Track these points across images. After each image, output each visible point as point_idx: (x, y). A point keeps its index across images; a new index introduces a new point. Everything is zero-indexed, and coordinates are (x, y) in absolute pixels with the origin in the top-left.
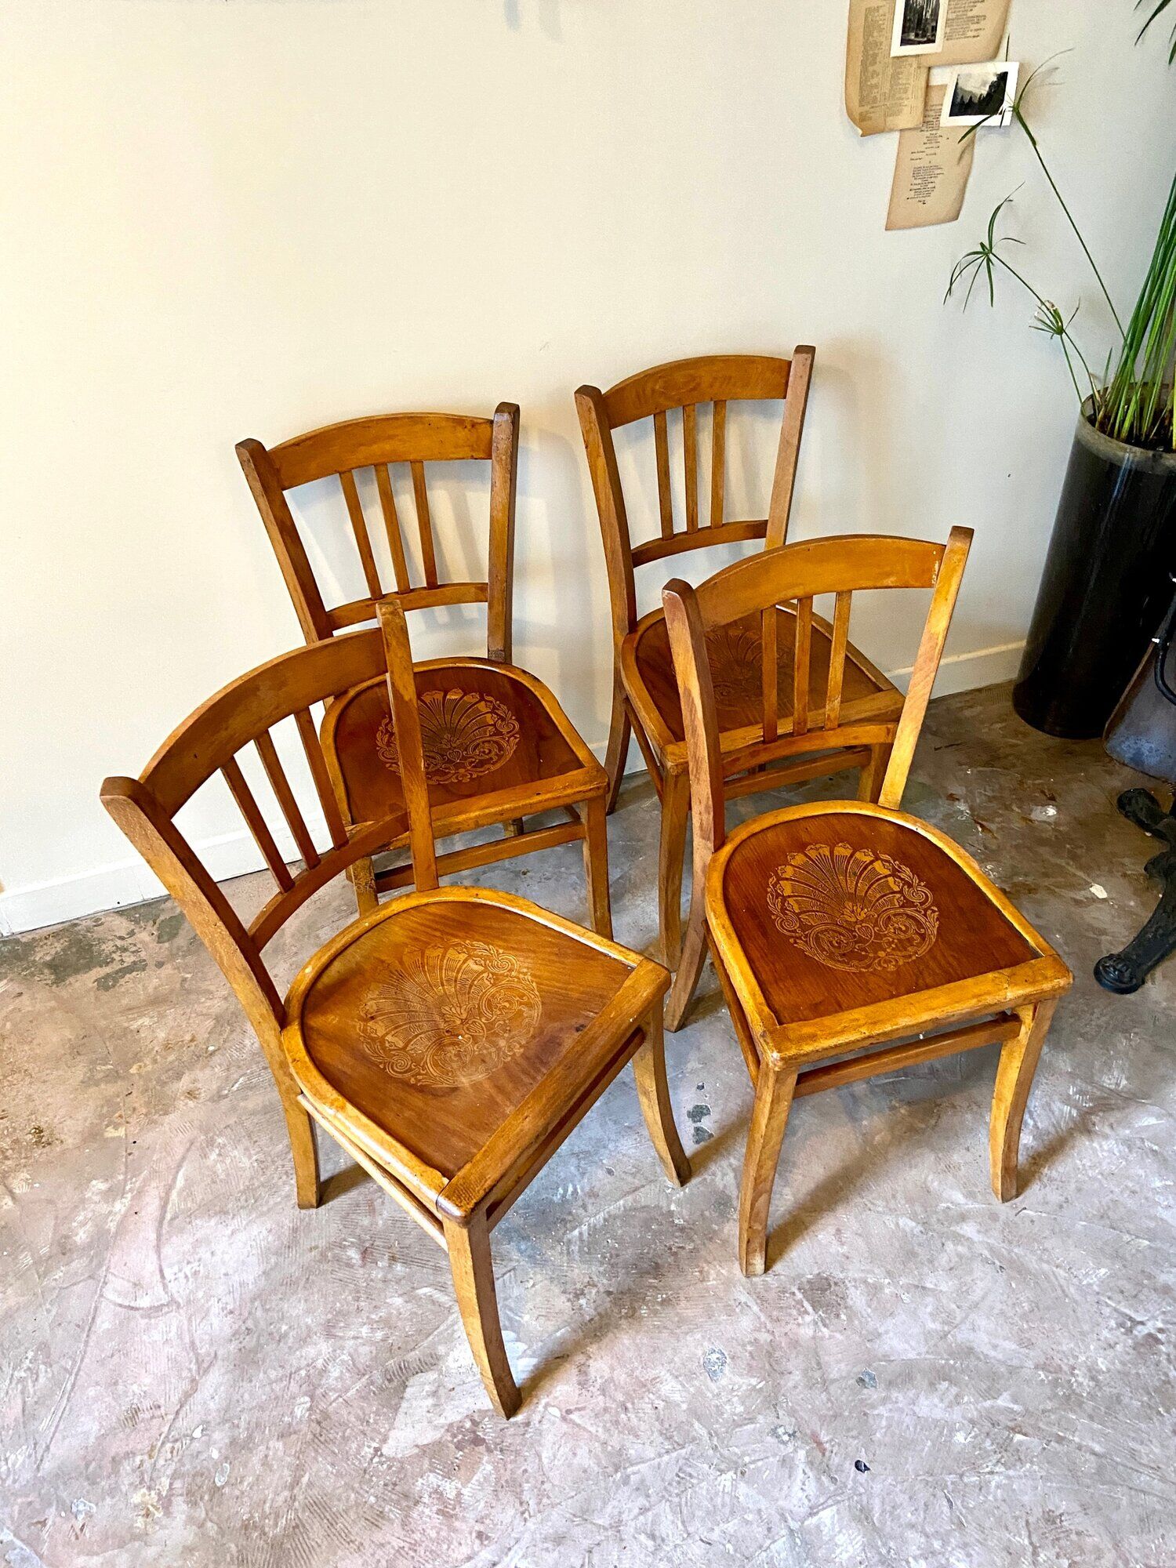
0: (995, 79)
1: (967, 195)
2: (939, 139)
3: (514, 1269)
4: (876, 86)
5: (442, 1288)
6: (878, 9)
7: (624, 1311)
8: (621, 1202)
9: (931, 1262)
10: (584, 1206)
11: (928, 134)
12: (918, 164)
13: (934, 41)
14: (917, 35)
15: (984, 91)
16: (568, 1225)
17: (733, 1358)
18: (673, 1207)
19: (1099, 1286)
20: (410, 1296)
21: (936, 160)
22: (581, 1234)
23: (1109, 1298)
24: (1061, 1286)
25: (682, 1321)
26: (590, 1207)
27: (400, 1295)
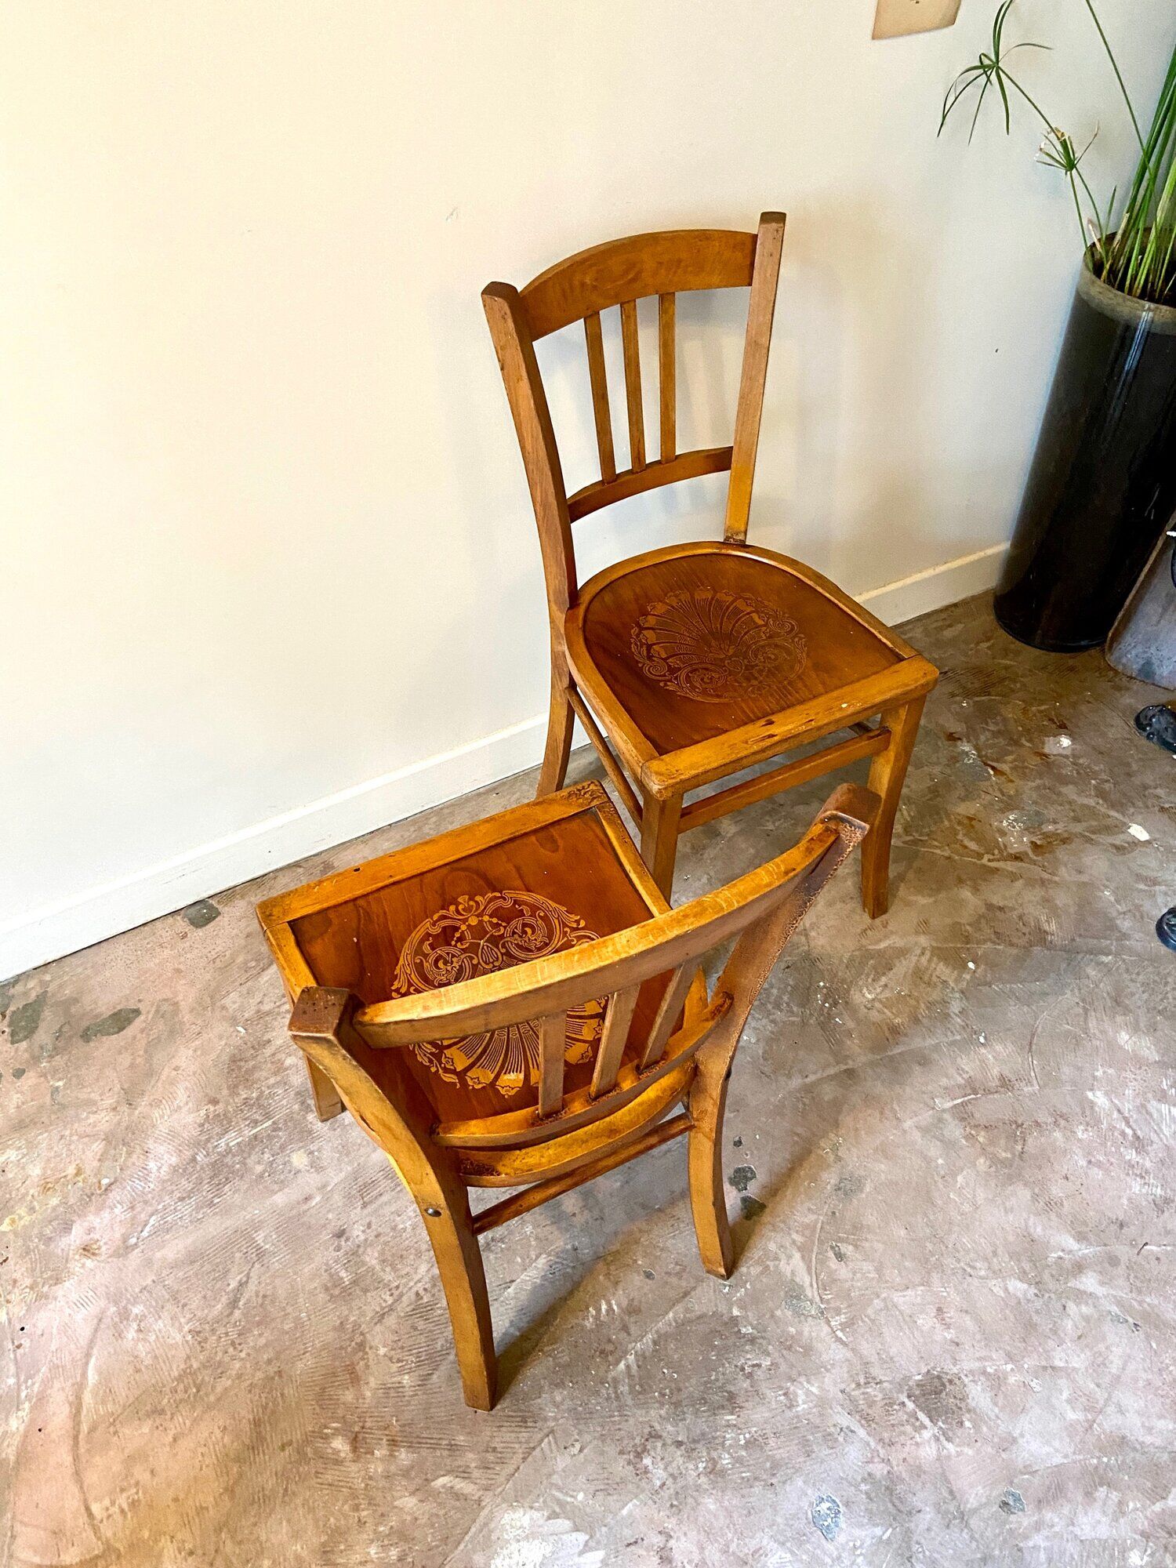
3: (552, 1432)
5: (464, 1474)
7: (701, 1466)
8: (671, 1315)
9: (1055, 1332)
10: (625, 1328)
16: (610, 1358)
17: (847, 1504)
18: (736, 1312)
20: (423, 1490)
22: (628, 1367)
25: (776, 1466)
26: (633, 1329)
27: (412, 1494)
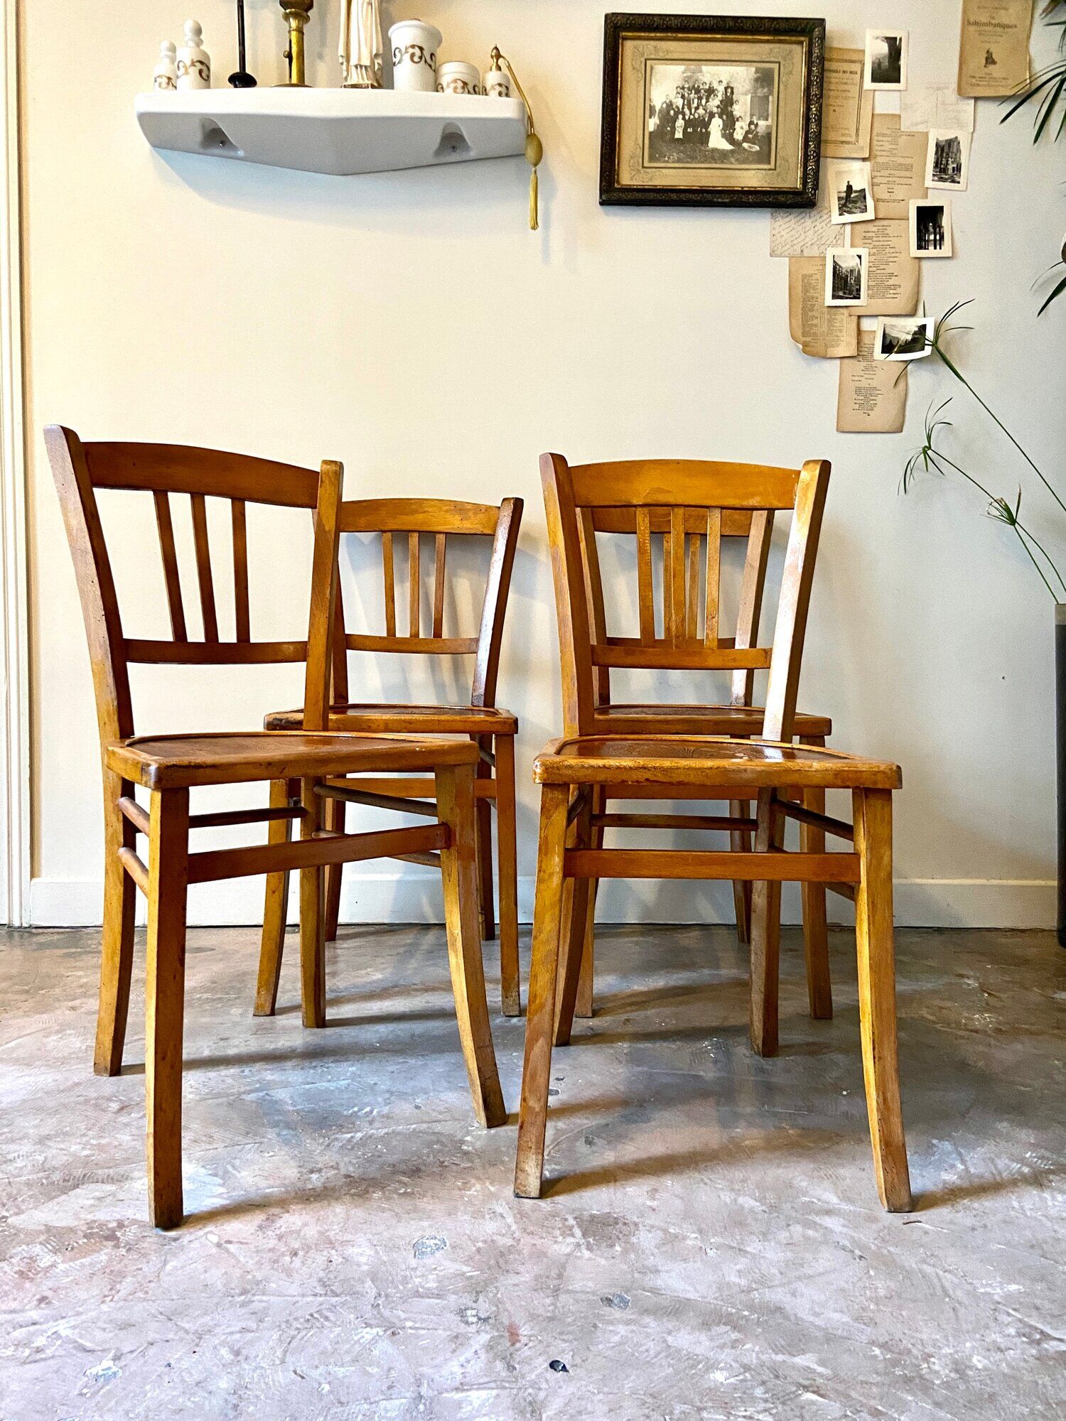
0: (917, 329)
1: (907, 413)
2: (875, 369)
3: (261, 1143)
4: (816, 326)
6: (811, 276)
7: (354, 1191)
8: (414, 1126)
9: (764, 1234)
10: (371, 1122)
11: (865, 364)
12: (858, 384)
13: (859, 298)
14: (845, 293)
15: (909, 337)
16: (344, 1130)
18: (468, 1139)
19: (1001, 1297)
21: (874, 383)
22: (353, 1137)
23: (1015, 1310)
24: (943, 1288)
25: (415, 1210)
26: (377, 1124)
